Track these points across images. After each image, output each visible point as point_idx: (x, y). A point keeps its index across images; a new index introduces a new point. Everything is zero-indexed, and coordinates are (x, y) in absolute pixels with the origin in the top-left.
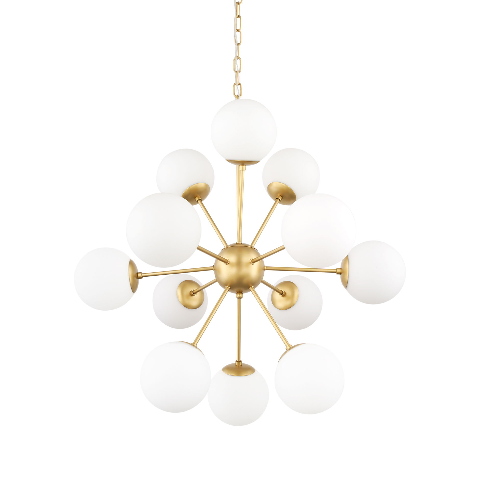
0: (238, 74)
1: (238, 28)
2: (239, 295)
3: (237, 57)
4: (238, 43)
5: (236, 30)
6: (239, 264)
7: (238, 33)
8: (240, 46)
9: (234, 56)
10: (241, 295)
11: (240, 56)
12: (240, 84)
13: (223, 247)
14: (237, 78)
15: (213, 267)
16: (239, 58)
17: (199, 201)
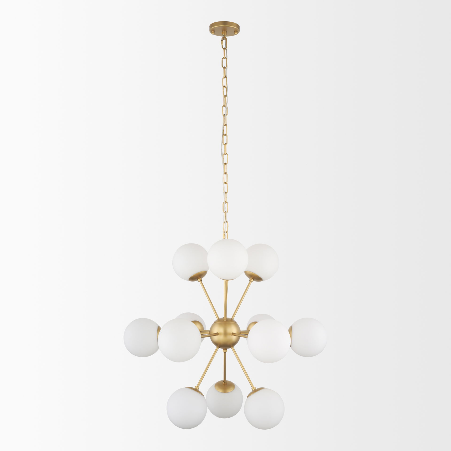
0: (226, 214)
1: (225, 181)
2: (225, 351)
3: (225, 202)
4: (226, 192)
5: (224, 182)
6: (226, 334)
7: (226, 185)
8: (227, 194)
9: (223, 201)
10: (226, 351)
11: (227, 201)
12: (227, 222)
13: (216, 319)
14: (225, 217)
15: (209, 333)
16: (227, 202)
17: (200, 281)
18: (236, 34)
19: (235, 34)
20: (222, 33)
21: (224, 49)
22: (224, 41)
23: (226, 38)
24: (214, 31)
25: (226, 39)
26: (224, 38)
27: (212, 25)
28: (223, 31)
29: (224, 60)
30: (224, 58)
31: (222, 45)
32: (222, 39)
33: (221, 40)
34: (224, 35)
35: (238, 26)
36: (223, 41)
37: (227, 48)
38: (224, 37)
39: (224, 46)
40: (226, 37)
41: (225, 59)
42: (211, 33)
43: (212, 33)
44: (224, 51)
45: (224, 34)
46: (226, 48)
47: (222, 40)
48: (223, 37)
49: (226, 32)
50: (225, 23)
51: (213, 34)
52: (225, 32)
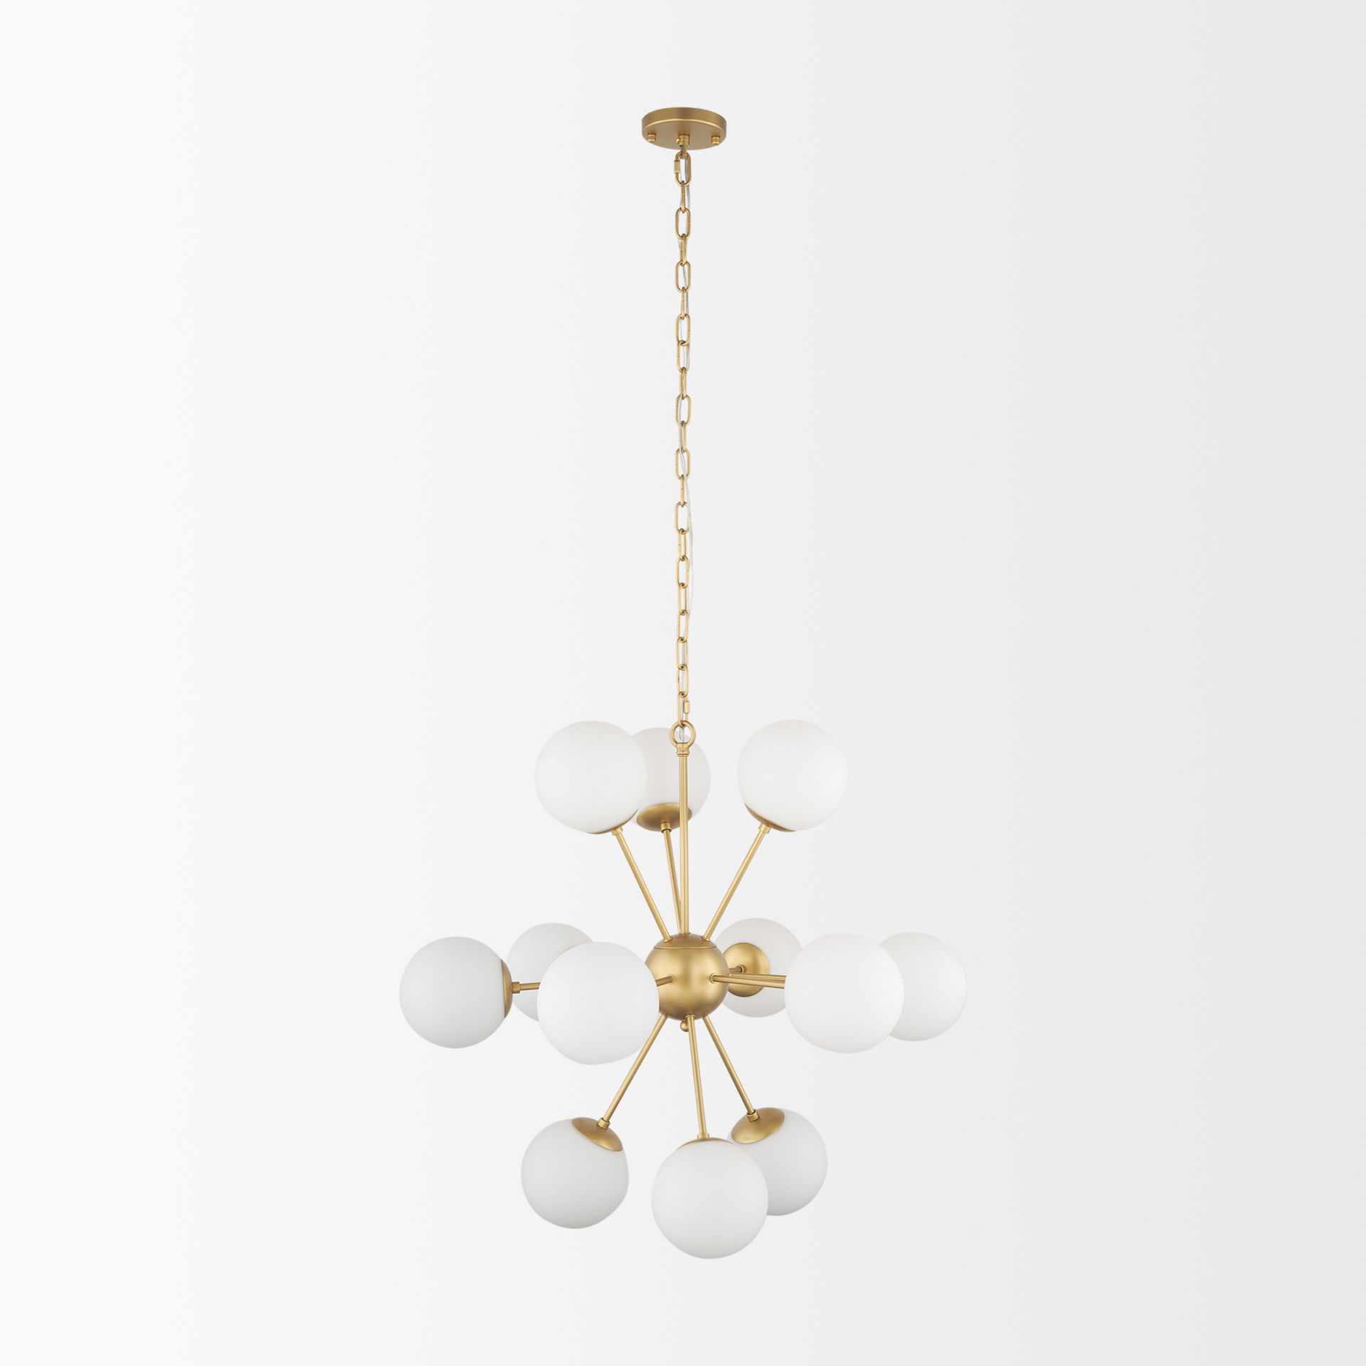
18: (717, 144)
19: (714, 143)
20: (678, 140)
21: (682, 183)
22: (683, 162)
23: (688, 154)
24: (655, 135)
25: (688, 158)
26: (683, 154)
27: (648, 119)
28: (679, 135)
29: (683, 217)
30: (683, 209)
31: (677, 174)
32: (677, 157)
33: (674, 159)
34: (681, 146)
35: (722, 122)
36: (679, 161)
37: (691, 184)
38: (682, 151)
39: (683, 177)
40: (688, 151)
41: (683, 212)
42: (647, 139)
43: (650, 140)
44: (683, 191)
45: (684, 143)
46: (687, 182)
47: (677, 161)
48: (679, 151)
49: (687, 137)
50: (685, 113)
51: (651, 142)
52: (684, 138)
